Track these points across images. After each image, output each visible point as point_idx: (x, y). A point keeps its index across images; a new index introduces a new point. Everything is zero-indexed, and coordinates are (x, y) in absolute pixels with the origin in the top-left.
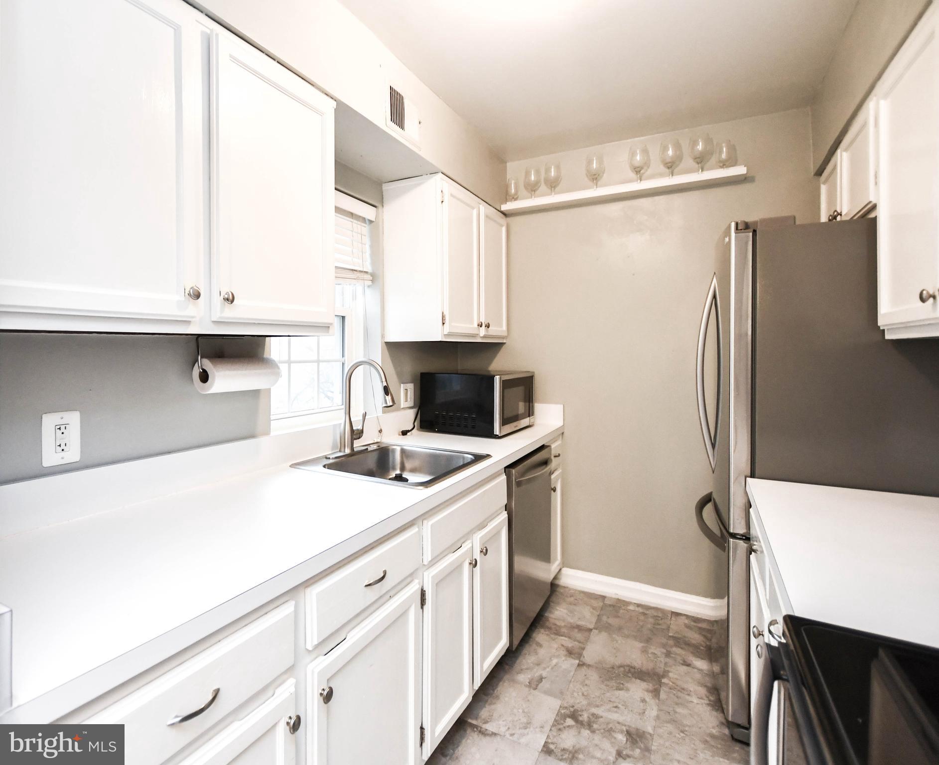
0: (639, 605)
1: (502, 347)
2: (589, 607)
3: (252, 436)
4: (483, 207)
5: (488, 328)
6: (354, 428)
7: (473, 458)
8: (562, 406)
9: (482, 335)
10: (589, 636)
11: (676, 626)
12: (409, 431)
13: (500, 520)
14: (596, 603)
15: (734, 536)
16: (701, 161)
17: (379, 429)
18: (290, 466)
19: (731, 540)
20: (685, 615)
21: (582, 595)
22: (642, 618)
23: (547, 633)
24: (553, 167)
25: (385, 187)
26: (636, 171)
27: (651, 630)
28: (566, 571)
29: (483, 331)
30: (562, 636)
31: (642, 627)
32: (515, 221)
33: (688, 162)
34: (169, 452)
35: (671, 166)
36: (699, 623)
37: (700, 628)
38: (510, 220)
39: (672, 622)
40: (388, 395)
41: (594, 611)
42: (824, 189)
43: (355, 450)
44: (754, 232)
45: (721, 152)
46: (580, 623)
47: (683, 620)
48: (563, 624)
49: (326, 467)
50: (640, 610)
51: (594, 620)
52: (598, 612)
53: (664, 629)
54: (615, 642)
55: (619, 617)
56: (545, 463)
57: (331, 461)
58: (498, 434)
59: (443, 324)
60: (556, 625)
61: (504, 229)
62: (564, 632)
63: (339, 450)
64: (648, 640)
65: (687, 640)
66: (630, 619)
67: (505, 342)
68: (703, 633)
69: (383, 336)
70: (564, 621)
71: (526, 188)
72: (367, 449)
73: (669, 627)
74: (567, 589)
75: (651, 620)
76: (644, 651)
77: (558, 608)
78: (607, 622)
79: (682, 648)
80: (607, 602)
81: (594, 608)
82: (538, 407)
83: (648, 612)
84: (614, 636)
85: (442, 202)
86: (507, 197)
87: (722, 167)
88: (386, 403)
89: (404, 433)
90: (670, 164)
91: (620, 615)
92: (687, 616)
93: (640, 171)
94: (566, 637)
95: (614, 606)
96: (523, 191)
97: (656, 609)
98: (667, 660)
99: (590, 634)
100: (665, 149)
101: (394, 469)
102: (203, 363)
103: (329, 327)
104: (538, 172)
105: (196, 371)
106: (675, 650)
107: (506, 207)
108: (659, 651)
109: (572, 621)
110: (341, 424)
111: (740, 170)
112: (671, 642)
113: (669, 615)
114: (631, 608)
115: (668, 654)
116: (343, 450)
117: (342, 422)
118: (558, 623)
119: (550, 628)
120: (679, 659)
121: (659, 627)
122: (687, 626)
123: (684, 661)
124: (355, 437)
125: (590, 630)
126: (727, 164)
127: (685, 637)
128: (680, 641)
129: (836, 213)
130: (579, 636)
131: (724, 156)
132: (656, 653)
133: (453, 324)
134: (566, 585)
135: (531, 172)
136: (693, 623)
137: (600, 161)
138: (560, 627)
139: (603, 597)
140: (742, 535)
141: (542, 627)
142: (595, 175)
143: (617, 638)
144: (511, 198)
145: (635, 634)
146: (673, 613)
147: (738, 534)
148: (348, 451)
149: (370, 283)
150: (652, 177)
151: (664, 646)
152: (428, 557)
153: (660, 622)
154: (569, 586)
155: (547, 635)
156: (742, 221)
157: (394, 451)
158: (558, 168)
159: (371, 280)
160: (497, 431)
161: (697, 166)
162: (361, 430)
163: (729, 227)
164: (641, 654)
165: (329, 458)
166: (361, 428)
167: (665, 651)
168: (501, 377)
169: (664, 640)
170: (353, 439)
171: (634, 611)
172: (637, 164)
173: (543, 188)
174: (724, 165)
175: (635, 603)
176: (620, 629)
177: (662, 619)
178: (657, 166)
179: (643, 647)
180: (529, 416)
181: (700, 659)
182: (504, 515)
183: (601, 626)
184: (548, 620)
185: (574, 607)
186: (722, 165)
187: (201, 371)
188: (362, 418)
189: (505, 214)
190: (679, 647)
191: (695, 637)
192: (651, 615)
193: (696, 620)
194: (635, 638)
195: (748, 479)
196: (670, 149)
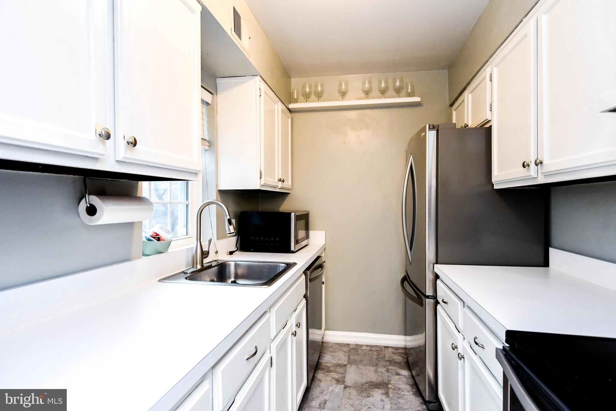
0: (367, 346)
1: (288, 195)
2: (342, 352)
3: (128, 260)
4: (280, 104)
5: (283, 182)
6: (203, 250)
7: (286, 266)
8: (325, 232)
9: (279, 187)
10: (346, 369)
11: (388, 354)
12: (234, 252)
13: (302, 305)
14: (345, 349)
15: (428, 297)
16: (398, 91)
17: (216, 251)
18: (158, 281)
19: (427, 299)
20: (391, 347)
21: (337, 345)
22: (370, 353)
23: (323, 372)
24: (319, 84)
25: (219, 81)
26: (366, 94)
27: (376, 359)
28: (328, 333)
29: (280, 185)
30: (331, 372)
31: (372, 357)
32: (297, 116)
33: (391, 92)
34: (58, 277)
35: (383, 92)
36: (398, 350)
37: (400, 353)
38: (293, 114)
39: (386, 352)
40: (231, 225)
41: (346, 354)
42: (454, 113)
43: (205, 265)
44: (438, 131)
45: (408, 88)
46: (340, 362)
47: (391, 350)
48: (330, 365)
49: (188, 279)
50: (368, 348)
51: (346, 359)
52: (347, 354)
53: (383, 357)
54: (360, 369)
55: (358, 354)
56: (321, 266)
57: (188, 275)
58: (293, 250)
59: (261, 178)
60: (326, 366)
61: (290, 120)
62: (332, 370)
63: (192, 267)
64: (376, 365)
65: (395, 360)
66: (365, 354)
67: (290, 192)
68: (401, 355)
69: (217, 186)
70: (330, 363)
71: (303, 96)
72: (211, 265)
73: (385, 356)
74: (328, 344)
75: (375, 353)
76: (376, 372)
77: (326, 356)
78: (353, 359)
79: (394, 366)
80: (351, 347)
81: (345, 352)
82: (311, 233)
83: (373, 349)
84: (359, 366)
85: (260, 96)
86: (291, 100)
87: (408, 97)
88: (230, 231)
89: (231, 253)
90: (383, 91)
91: (359, 353)
92: (392, 347)
93: (368, 93)
94: (333, 372)
95: (355, 349)
96: (301, 98)
97: (376, 346)
98: (388, 374)
99: (346, 367)
100: (380, 82)
101: (230, 278)
102: (90, 199)
103: (197, 174)
104: (310, 87)
105: (83, 205)
106: (390, 367)
107: (291, 106)
108: (383, 370)
109: (335, 362)
110: (194, 247)
111: (417, 99)
112: (388, 363)
113: (384, 349)
114: (364, 348)
115: (388, 371)
116: (195, 266)
117: (195, 246)
118: (329, 365)
119: (323, 369)
120: (393, 372)
121: (379, 356)
122: (393, 353)
123: (396, 373)
124: (204, 256)
125: (346, 365)
126: (411, 95)
127: (394, 359)
128: (392, 362)
129: (466, 125)
130: (341, 370)
131: (409, 90)
132: (381, 371)
133: (266, 179)
134: (327, 341)
135: (306, 86)
136: (396, 351)
137: (346, 84)
138: (329, 367)
139: (349, 345)
140: (432, 296)
141: (319, 369)
142: (344, 92)
143: (361, 367)
144: (295, 101)
145: (369, 363)
146: (385, 347)
147: (430, 296)
148: (199, 267)
149: (207, 148)
150: (373, 98)
151: (385, 366)
152: (273, 333)
153: (380, 353)
154: (329, 341)
155: (323, 373)
156: (432, 124)
157: (229, 265)
158: (322, 86)
159: (208, 146)
160: (293, 249)
161: (396, 94)
162: (207, 251)
163: (425, 126)
164: (375, 374)
165: (187, 273)
166: (208, 250)
167: (386, 369)
168: (295, 213)
169: (384, 363)
170: (203, 258)
171: (365, 349)
172: (366, 89)
173: (313, 97)
174: (409, 95)
175: (365, 345)
176: (361, 361)
177: (380, 351)
178: (375, 92)
179: (375, 369)
180: (307, 239)
181: (403, 370)
182: (304, 301)
183: (351, 362)
184: (322, 365)
185: (334, 353)
186: (408, 95)
187: (89, 206)
188: (208, 243)
189: (290, 111)
190: (392, 365)
191: (398, 358)
192: (375, 350)
193: (397, 349)
194: (370, 365)
195: (435, 265)
196: (383, 83)
